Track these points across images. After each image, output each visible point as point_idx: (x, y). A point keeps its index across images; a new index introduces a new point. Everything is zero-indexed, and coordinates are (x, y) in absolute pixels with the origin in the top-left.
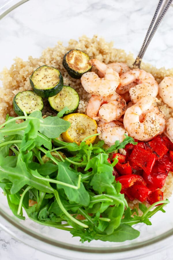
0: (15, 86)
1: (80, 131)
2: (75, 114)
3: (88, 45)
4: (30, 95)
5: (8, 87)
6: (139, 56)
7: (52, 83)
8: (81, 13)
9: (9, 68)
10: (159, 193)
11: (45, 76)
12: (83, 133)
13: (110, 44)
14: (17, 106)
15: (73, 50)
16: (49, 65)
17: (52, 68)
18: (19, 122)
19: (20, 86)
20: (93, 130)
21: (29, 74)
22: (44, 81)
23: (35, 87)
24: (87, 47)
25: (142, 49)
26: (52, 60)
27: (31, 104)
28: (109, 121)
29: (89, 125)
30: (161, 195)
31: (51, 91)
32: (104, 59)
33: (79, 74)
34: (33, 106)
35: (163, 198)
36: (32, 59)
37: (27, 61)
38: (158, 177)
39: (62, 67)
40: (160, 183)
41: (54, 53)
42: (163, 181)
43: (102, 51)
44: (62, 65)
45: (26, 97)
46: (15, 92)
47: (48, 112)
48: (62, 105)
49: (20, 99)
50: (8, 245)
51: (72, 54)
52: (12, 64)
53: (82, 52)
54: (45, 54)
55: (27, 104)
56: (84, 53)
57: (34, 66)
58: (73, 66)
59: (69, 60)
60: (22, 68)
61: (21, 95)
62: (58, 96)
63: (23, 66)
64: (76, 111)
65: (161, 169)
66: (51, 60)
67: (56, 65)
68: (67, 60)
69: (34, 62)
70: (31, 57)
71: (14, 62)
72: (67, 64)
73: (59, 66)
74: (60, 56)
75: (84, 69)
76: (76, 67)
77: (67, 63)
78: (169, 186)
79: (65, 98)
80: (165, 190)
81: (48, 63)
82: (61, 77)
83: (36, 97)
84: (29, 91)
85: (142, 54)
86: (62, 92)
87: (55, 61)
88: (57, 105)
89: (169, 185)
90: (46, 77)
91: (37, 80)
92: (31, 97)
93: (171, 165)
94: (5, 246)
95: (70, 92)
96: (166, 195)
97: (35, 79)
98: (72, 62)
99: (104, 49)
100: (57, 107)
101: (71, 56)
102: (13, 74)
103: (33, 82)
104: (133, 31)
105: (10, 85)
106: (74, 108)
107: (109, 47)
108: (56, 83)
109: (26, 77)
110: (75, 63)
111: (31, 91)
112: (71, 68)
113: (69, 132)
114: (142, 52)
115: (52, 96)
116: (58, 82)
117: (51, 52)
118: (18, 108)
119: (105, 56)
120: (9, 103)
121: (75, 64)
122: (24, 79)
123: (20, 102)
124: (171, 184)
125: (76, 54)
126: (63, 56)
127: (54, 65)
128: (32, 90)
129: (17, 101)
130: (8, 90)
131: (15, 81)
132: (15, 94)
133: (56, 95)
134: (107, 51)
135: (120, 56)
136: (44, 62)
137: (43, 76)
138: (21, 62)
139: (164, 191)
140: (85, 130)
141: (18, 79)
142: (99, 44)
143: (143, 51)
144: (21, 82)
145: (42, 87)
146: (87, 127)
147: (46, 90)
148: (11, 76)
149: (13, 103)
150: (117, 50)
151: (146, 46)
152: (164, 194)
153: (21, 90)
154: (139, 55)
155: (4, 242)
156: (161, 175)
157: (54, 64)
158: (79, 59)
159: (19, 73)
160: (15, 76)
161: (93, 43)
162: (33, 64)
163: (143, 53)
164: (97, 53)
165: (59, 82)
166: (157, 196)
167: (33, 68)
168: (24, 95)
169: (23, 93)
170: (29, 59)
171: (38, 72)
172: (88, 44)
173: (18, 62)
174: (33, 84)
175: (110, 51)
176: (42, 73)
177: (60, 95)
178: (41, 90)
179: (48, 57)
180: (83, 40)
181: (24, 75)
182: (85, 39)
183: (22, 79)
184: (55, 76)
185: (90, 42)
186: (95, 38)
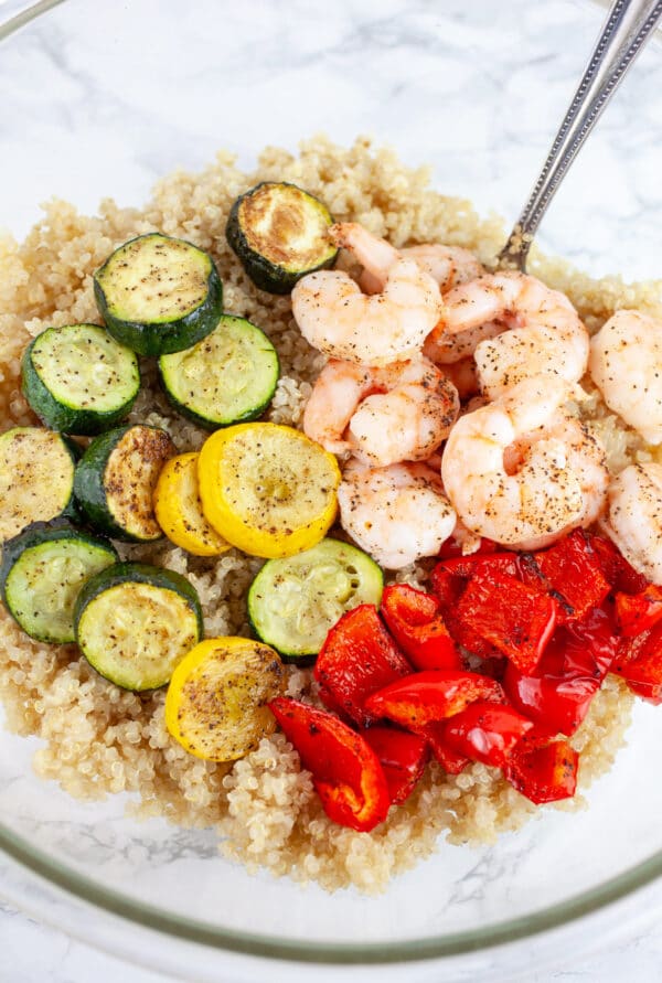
0: (37, 304)
1: (271, 489)
2: (258, 426)
3: (332, 171)
4: (90, 341)
5: (13, 306)
6: (521, 224)
7: (179, 300)
8: (319, 56)
9: (21, 235)
10: (563, 753)
11: (152, 273)
12: (285, 499)
13: (417, 177)
14: (38, 377)
15: (270, 186)
16: (173, 235)
17: (183, 245)
18: (42, 444)
19: (58, 305)
20: (324, 491)
21: (95, 261)
22: (147, 290)
23: (111, 310)
24: (326, 178)
25: (535, 195)
26: (190, 218)
27: (94, 373)
28: (386, 461)
29: (307, 471)
30: (571, 761)
31: (172, 330)
32: (390, 230)
33: (284, 273)
34: (100, 383)
35: (575, 777)
36: (115, 209)
37: (95, 218)
38: (561, 689)
39: (223, 245)
40: (569, 714)
41: (199, 191)
42: (582, 710)
43: (383, 198)
44: (223, 239)
45: (74, 348)
46: (34, 326)
47: (154, 415)
48: (210, 389)
49: (50, 352)
51: (265, 197)
52: (36, 221)
53: (303, 194)
54: (164, 193)
55: (77, 373)
56: (312, 200)
57: (116, 234)
58: (264, 243)
59: (249, 221)
60: (70, 238)
61: (55, 339)
62: (198, 353)
63: (73, 231)
64: (262, 414)
65: (575, 661)
66: (185, 216)
67: (201, 238)
68: (242, 220)
69: (120, 221)
70: (111, 201)
71: (44, 215)
72: (243, 236)
73: (214, 240)
74: (220, 205)
75: (308, 259)
76: (277, 251)
77: (244, 230)
78: (605, 731)
79: (224, 361)
80: (589, 745)
81: (170, 226)
82: (214, 281)
83: (113, 349)
84: (88, 325)
85: (534, 217)
86: (215, 339)
87: (197, 221)
88: (192, 389)
89: (604, 726)
90: (156, 276)
91: (122, 286)
92: (92, 348)
93: (617, 648)
95: (247, 342)
96: (588, 765)
97: (114, 280)
98: (263, 227)
99: (392, 191)
100: (192, 394)
101: (259, 204)
102: (36, 258)
103: (106, 293)
104: (512, 138)
105: (20, 301)
106: (256, 401)
107: (414, 184)
108: (194, 302)
109: (84, 272)
110: (272, 233)
111: (95, 326)
112: (255, 249)
113: (228, 489)
114: (534, 207)
115: (175, 352)
116: (200, 299)
117: (187, 187)
118: (39, 384)
119: (393, 217)
120: (10, 366)
121: (271, 238)
122: (76, 282)
123: (52, 362)
124: (614, 723)
125: (278, 201)
126: (229, 206)
127: (193, 236)
128: (104, 325)
129: (37, 359)
130: (9, 319)
131: (40, 287)
132: (35, 335)
133: (192, 349)
134: (402, 200)
135: (451, 224)
136: (159, 224)
137: (145, 272)
138: (71, 217)
139: (584, 749)
140: (290, 486)
141: (52, 280)
142: (374, 169)
143: (540, 205)
144: (63, 291)
145: (139, 310)
146: (301, 476)
147: (154, 325)
148: (25, 268)
149: (22, 369)
150: (443, 199)
151: (551, 187)
152: (583, 761)
153: (58, 322)
154: (525, 218)
156: (572, 683)
157: (195, 233)
158: (289, 217)
159: (58, 259)
160: (41, 268)
161: (352, 165)
162: (114, 229)
163: (537, 211)
164: (364, 202)
165: (204, 299)
166: (554, 765)
167: (113, 244)
168: (66, 340)
169: (64, 330)
170: (103, 208)
171: (126, 257)
172: (330, 167)
173: (58, 214)
174: (105, 298)
175: (414, 201)
176: (144, 260)
177: (208, 350)
178: (135, 323)
179: (173, 202)
180: (314, 151)
181: (75, 264)
182: (322, 150)
183: (66, 279)
184: (191, 275)
185: (340, 159)
186: (361, 146)
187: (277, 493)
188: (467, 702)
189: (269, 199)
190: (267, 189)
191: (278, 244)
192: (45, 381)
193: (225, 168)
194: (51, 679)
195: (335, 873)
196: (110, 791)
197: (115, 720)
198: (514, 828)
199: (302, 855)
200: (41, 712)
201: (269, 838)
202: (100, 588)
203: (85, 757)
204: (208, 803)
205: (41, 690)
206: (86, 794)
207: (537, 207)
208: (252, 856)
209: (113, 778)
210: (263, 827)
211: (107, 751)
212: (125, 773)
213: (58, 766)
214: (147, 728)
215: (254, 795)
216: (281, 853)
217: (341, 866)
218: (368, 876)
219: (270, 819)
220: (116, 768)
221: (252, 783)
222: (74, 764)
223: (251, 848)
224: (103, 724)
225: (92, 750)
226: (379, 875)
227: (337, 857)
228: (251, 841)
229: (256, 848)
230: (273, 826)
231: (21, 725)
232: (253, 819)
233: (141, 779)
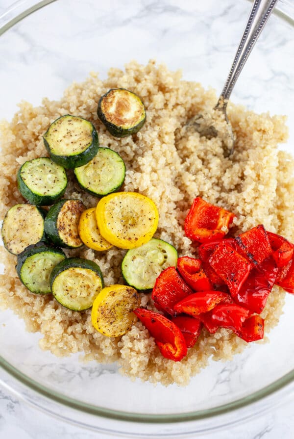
0: (20, 148)
1: (127, 221)
2: (119, 194)
3: (139, 77)
4: (44, 165)
5: (10, 150)
6: (223, 95)
7: (81, 144)
8: (129, 20)
9: (10, 118)
10: (258, 320)
11: (67, 133)
12: (133, 225)
13: (176, 76)
14: (24, 184)
15: (114, 91)
16: (75, 114)
17: (80, 119)
18: (29, 211)
19: (29, 148)
20: (150, 219)
21: (43, 128)
22: (66, 141)
23: (52, 151)
24: (138, 81)
25: (227, 83)
26: (81, 105)
27: (47, 179)
29: (142, 211)
30: (261, 323)
31: (79, 158)
32: (167, 100)
33: (123, 130)
34: (50, 183)
35: (263, 330)
36: (48, 102)
37: (40, 107)
38: (254, 295)
39: (96, 117)
40: (258, 305)
41: (84, 92)
42: (264, 303)
43: (163, 87)
44: (95, 114)
45: (38, 169)
46: (20, 160)
47: (74, 193)
48: (97, 180)
49: (28, 172)
50: (16, 405)
51: (112, 96)
52: (16, 112)
53: (129, 93)
54: (69, 95)
55: (40, 179)
56: (133, 95)
57: (50, 114)
58: (113, 117)
59: (106, 108)
60: (31, 118)
61: (30, 165)
62: (90, 165)
63: (33, 116)
64: (120, 189)
65: (259, 282)
66: (79, 104)
67: (87, 114)
68: (103, 108)
69: (51, 108)
70: (46, 98)
71: (19, 109)
72: (104, 115)
73: (92, 114)
74: (94, 98)
75: (133, 122)
76: (119, 120)
77: (104, 113)
78: (274, 308)
79: (102, 168)
80: (268, 315)
81: (73, 109)
82: (94, 134)
83: (55, 167)
84: (43, 158)
85: (228, 92)
86: (97, 158)
87: (84, 106)
88: (90, 181)
89: (274, 306)
90: (69, 134)
91: (55, 140)
92: (46, 167)
93: (277, 274)
94: (12, 407)
95: (110, 158)
96: (268, 324)
97: (52, 137)
98: (112, 110)
99: (166, 84)
100: (90, 183)
101: (110, 100)
102: (17, 129)
103: (49, 144)
104: (216, 49)
105: (12, 147)
106: (117, 184)
107: (175, 79)
108: (87, 145)
109: (39, 133)
110: (116, 112)
111: (46, 158)
112: (109, 120)
113: (109, 224)
115: (81, 166)
116: (89, 143)
117: (79, 91)
118: (25, 187)
119: (168, 95)
120: (12, 178)
121: (116, 114)
122: (35, 137)
123: (29, 176)
124: (278, 305)
125: (118, 97)
126: (98, 99)
127: (83, 113)
128: (49, 157)
129: (23, 176)
130: (9, 157)
131: (20, 141)
132: (21, 164)
133: (88, 164)
134: (171, 87)
135: (193, 95)
136: (68, 108)
137: (65, 133)
138: (30, 109)
139: (266, 318)
140: (136, 219)
141: (25, 137)
142: (158, 74)
143: (230, 87)
144: (31, 142)
145: (64, 151)
146: (139, 214)
147: (71, 157)
148: (14, 134)
149: (17, 180)
150: (188, 83)
151: (235, 79)
152: (266, 322)
153: (30, 157)
154: (224, 93)
155: (10, 401)
156: (259, 292)
157: (84, 112)
158: (123, 104)
159: (27, 128)
160: (20, 133)
161: (148, 73)
162: (49, 111)
163: (229, 89)
164: (155, 90)
165: (91, 143)
166: (254, 326)
167: (50, 120)
168: (35, 165)
169: (33, 161)
170: (44, 102)
171: (56, 127)
172: (139, 75)
173: (25, 108)
174: (49, 146)
175: (176, 87)
176: (64, 127)
177: (94, 163)
178: (63, 156)
179: (73, 99)
180: (131, 69)
181: (34, 130)
182: (135, 67)
183: (31, 137)
184: (85, 132)
185: (143, 71)
186: (151, 64)
187: (130, 222)
188: (216, 304)
189: (114, 97)
190: (113, 93)
191: (119, 117)
192: (28, 185)
193: (94, 79)
194: (43, 309)
195: (167, 379)
196: (72, 352)
197: (71, 324)
198: (240, 352)
199: (154, 372)
200: (40, 323)
201: (139, 367)
202: (60, 271)
203: (60, 340)
204: (113, 354)
205: (39, 313)
206: (62, 355)
207: (229, 88)
208: (133, 375)
209: (72, 348)
210: (136, 363)
211: (69, 337)
212: (77, 345)
213: (49, 345)
214: (84, 326)
215: (131, 350)
216: (145, 372)
217: (170, 375)
218: (181, 379)
219: (139, 360)
220: (74, 344)
221: (130, 345)
222: (56, 343)
223: (132, 372)
224: (66, 326)
225: (63, 337)
226: (186, 379)
227: (167, 371)
228: (132, 369)
229: (134, 371)
230: (140, 362)
231: (32, 329)
232: (132, 360)
233: (84, 346)
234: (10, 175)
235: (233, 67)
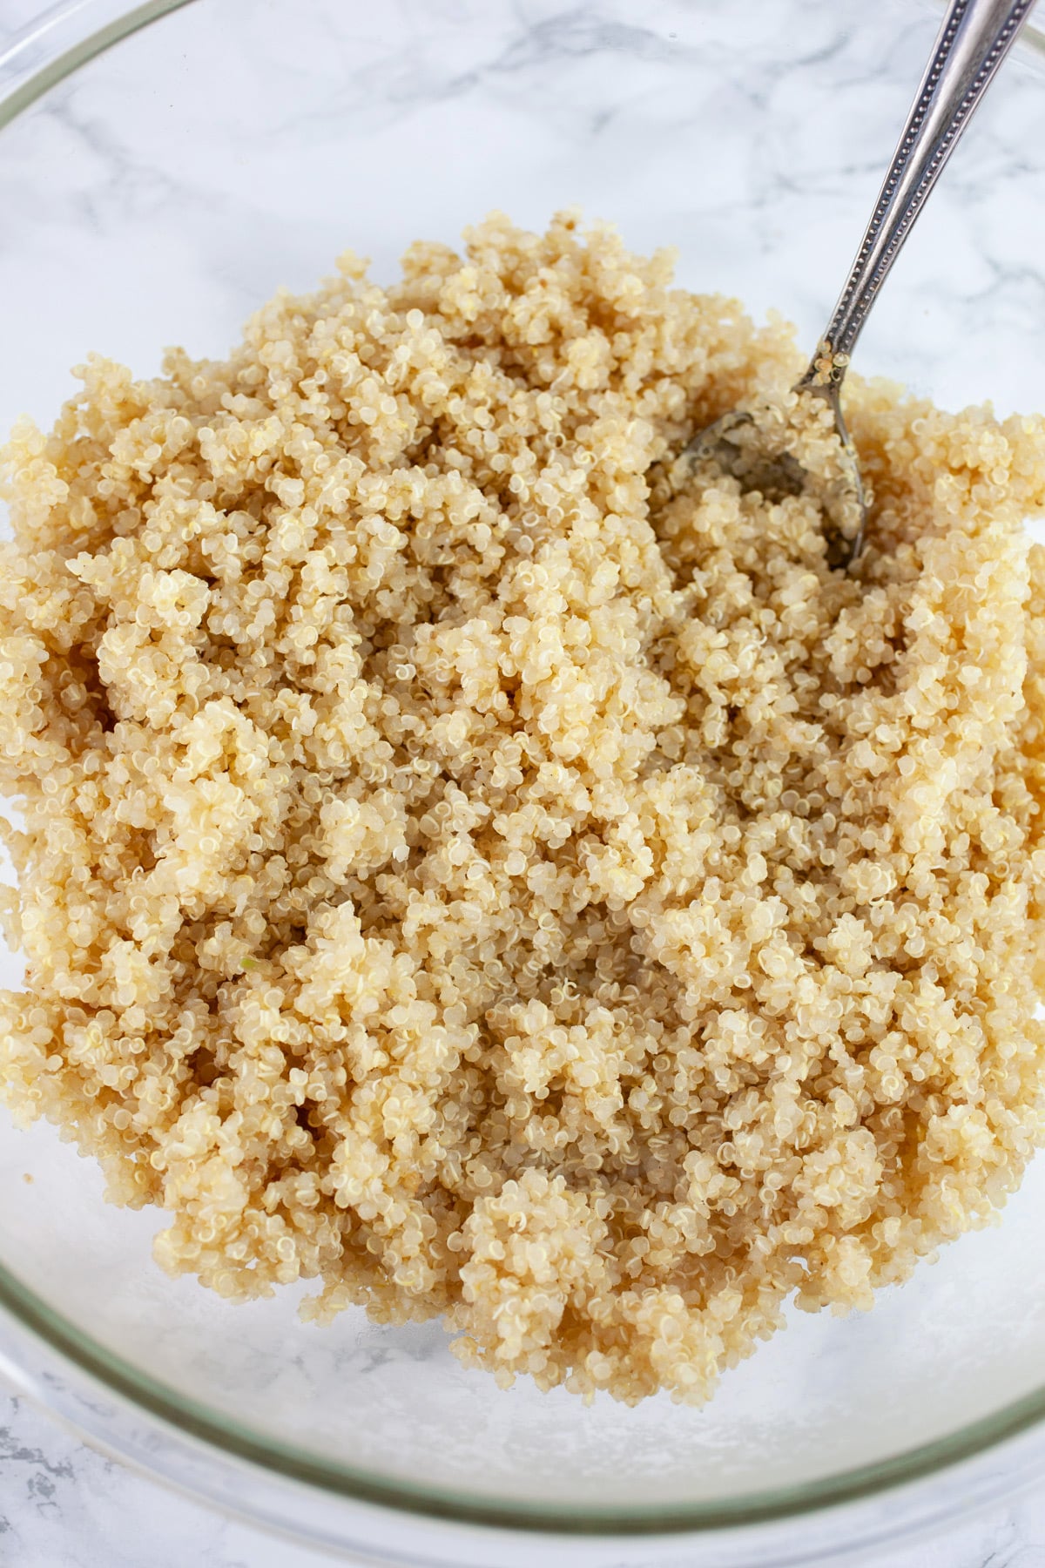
0: (85, 530)
3: (521, 274)
5: (47, 536)
6: (829, 339)
8: (472, 78)
9: (48, 421)
13: (652, 271)
19: (116, 529)
21: (171, 457)
24: (514, 287)
25: (849, 294)
26: (309, 375)
32: (618, 359)
36: (187, 362)
37: (156, 380)
41: (320, 327)
43: (604, 311)
50: (61, 1483)
52: (70, 396)
54: (264, 340)
60: (126, 422)
63: (132, 411)
66: (301, 371)
67: (329, 405)
69: (200, 385)
70: (180, 351)
71: (80, 386)
85: (849, 328)
87: (322, 377)
94: (47, 1490)
99: (617, 300)
102: (75, 458)
104: (786, 184)
105: (57, 526)
107: (650, 285)
109: (153, 475)
114: (849, 313)
117: (299, 323)
119: (623, 339)
120: (56, 635)
122: (140, 489)
127: (318, 405)
130: (45, 558)
131: (86, 503)
134: (634, 312)
135: (713, 341)
138: (122, 386)
141: (103, 490)
142: (585, 266)
143: (857, 309)
144: (123, 505)
148: (60, 476)
150: (695, 300)
151: (875, 280)
154: (834, 330)
155: (39, 1467)
157: (320, 397)
159: (110, 456)
160: (85, 472)
161: (551, 261)
162: (189, 396)
163: (853, 318)
164: (575, 321)
170: (169, 364)
172: (518, 268)
173: (102, 384)
175: (655, 313)
179: (282, 354)
180: (490, 245)
181: (138, 464)
182: (501, 240)
183: (126, 487)
185: (532, 254)
186: (562, 229)
193: (352, 282)
194: (170, 1118)
195: (635, 1376)
196: (275, 1279)
197: (276, 1173)
198: (898, 1279)
199: (582, 1351)
200: (161, 1168)
201: (528, 1334)
203: (235, 1234)
204: (431, 1287)
205: (156, 1134)
206: (240, 1291)
207: (854, 312)
208: (505, 1362)
209: (280, 1262)
210: (517, 1318)
211: (269, 1221)
212: (298, 1253)
213: (195, 1253)
214: (326, 1179)
215: (501, 1270)
216: (548, 1353)
217: (644, 1363)
218: (686, 1373)
219: (528, 1306)
220: (284, 1245)
221: (494, 1250)
222: (220, 1246)
223: (501, 1352)
224: (259, 1180)
225: (244, 1223)
226: (703, 1370)
227: (634, 1349)
228: (500, 1340)
229: (510, 1348)
230: (532, 1316)
231: (130, 1193)
232: (501, 1309)
233: (322, 1259)
234: (51, 625)
235: (870, 236)
